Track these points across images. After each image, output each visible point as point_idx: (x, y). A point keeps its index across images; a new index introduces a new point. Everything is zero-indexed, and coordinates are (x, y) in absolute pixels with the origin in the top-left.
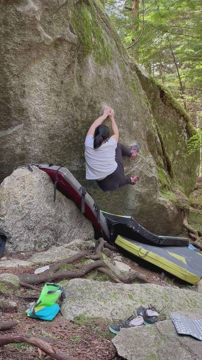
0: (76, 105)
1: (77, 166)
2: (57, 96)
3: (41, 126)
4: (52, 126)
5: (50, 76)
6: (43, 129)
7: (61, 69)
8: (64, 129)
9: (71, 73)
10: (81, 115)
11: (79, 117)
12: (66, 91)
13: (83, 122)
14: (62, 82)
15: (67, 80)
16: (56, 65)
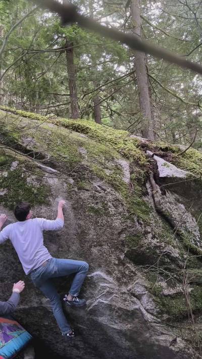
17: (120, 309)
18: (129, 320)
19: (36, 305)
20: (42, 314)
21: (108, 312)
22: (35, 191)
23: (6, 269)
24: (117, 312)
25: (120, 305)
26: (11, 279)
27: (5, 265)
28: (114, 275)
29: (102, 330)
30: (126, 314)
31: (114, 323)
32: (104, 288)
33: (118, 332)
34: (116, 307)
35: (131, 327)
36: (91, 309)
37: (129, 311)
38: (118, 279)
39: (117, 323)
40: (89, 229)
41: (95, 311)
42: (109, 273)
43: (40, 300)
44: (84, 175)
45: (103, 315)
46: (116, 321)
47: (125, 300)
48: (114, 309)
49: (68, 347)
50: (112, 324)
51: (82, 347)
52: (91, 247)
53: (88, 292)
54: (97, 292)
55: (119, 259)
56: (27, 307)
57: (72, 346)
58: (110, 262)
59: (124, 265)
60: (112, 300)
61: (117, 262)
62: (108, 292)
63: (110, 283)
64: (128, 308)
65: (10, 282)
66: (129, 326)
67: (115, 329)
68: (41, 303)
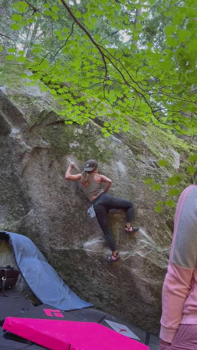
0: (65, 193)
1: (78, 246)
2: (49, 187)
3: (43, 210)
4: (50, 210)
5: (41, 174)
6: (44, 212)
7: (46, 167)
8: (59, 213)
9: (53, 169)
10: (71, 202)
11: (69, 203)
12: (54, 183)
13: (74, 206)
14: (49, 177)
15: (52, 175)
16: (42, 165)
17: (153, 265)
18: (159, 277)
19: (77, 248)
20: (79, 257)
21: (142, 265)
22: (101, 151)
23: (60, 210)
24: (150, 267)
25: (154, 261)
26: (62, 219)
27: (61, 206)
28: (153, 236)
29: (132, 281)
30: (157, 271)
31: (144, 276)
32: (142, 244)
33: (146, 286)
34: (150, 262)
35: (159, 283)
36: (127, 259)
37: (161, 269)
38: (157, 241)
39: (148, 277)
40: (139, 193)
41: (131, 262)
42: (149, 233)
43: (82, 244)
44: (143, 151)
45: (136, 266)
46: (147, 276)
47: (159, 259)
48: (148, 264)
49: (93, 296)
50: (143, 277)
51: (107, 297)
52: (138, 207)
53: (127, 244)
54: (135, 246)
55: (160, 224)
56: (68, 249)
57: (96, 296)
58: (152, 224)
59: (164, 229)
60: (148, 255)
61: (158, 226)
62: (146, 248)
63: (149, 241)
64: (161, 266)
65: (59, 223)
66: (158, 282)
67: (145, 282)
68: (82, 247)
